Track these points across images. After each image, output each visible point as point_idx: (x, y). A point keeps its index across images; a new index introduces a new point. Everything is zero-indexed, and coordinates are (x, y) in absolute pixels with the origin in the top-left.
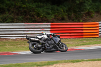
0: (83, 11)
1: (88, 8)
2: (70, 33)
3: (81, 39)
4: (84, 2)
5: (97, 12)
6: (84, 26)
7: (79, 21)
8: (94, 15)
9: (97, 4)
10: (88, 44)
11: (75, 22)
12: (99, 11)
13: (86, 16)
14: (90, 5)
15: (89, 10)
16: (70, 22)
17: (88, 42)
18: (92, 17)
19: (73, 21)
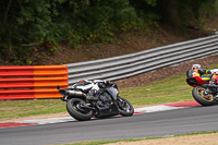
0: (33, 40)
1: (45, 35)
2: (6, 89)
3: (29, 102)
4: (36, 22)
5: (64, 43)
6: (36, 73)
7: (25, 63)
8: (57, 49)
9: (62, 26)
10: (44, 113)
11: (15, 65)
12: (68, 41)
13: (40, 51)
14: (47, 28)
15: (45, 38)
16: (5, 65)
17: (45, 108)
18: (52, 54)
19: (12, 62)
